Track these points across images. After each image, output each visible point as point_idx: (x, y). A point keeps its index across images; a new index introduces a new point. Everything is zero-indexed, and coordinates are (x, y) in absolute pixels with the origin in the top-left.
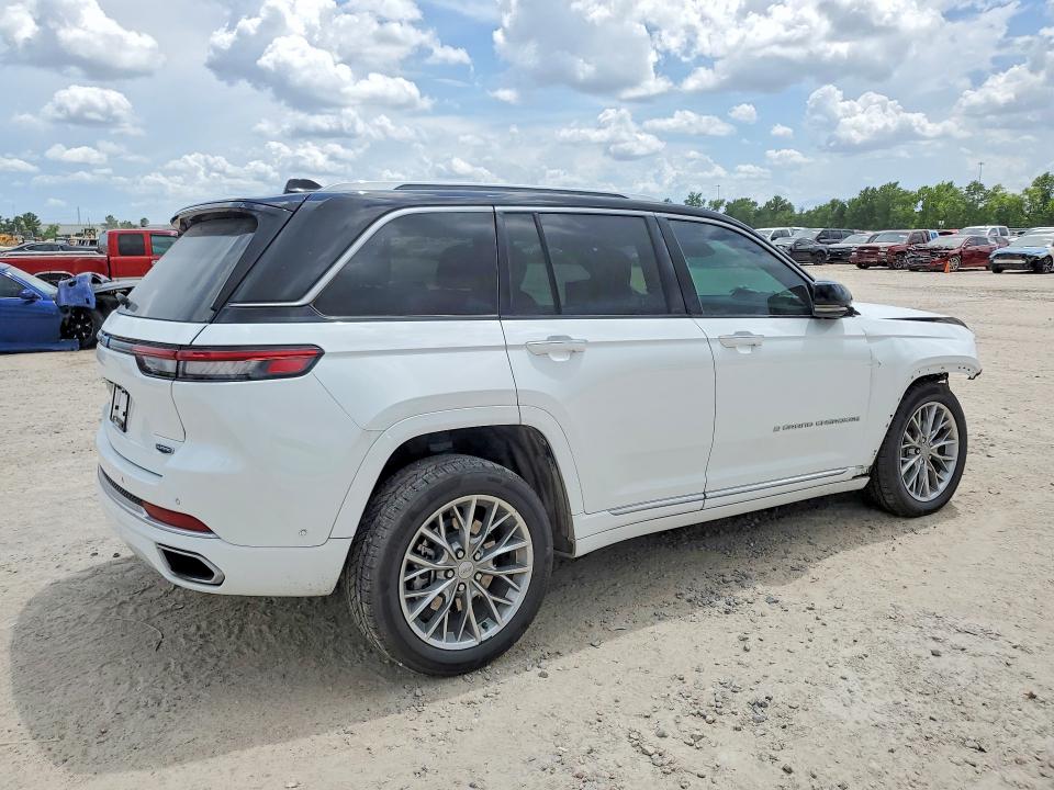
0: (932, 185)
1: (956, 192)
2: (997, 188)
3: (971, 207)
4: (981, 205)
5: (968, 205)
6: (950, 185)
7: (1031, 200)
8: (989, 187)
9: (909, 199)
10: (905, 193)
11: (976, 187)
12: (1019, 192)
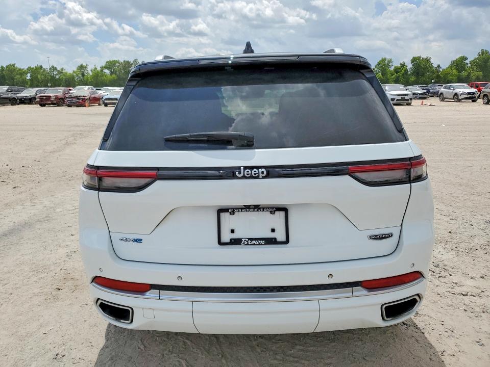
0: (33, 66)
1: (44, 70)
2: (62, 69)
3: (53, 78)
4: (57, 77)
5: (51, 77)
6: (41, 67)
7: (77, 75)
8: (59, 69)
9: (22, 73)
10: (20, 70)
11: (53, 69)
12: (71, 72)
